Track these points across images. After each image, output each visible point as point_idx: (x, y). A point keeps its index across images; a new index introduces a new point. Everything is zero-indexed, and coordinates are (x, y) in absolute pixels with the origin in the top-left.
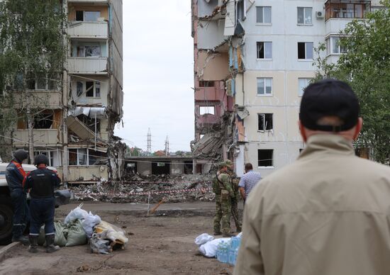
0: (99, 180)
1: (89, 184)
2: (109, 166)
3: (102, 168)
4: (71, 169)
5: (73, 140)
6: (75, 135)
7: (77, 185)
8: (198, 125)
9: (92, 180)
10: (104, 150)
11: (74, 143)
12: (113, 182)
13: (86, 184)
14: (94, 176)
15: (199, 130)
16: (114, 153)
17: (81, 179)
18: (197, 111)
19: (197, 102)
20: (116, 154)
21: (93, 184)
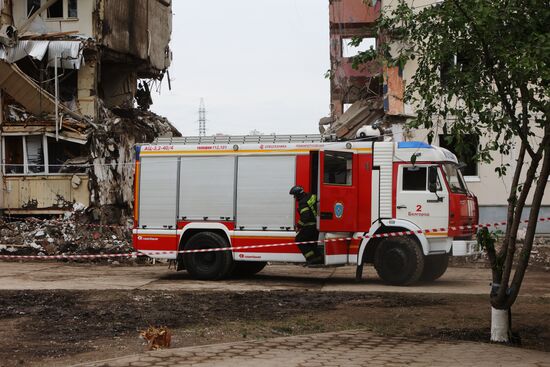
0: (70, 207)
1: (49, 217)
2: (92, 175)
3: (76, 179)
4: (10, 183)
5: (14, 115)
6: (19, 105)
7: (22, 218)
8: (336, 82)
9: (55, 207)
10: (80, 139)
11: (14, 123)
12: (98, 212)
13: (42, 217)
14: (60, 198)
15: (338, 94)
16: (106, 147)
17: (32, 205)
18: (336, 48)
19: (334, 27)
20: (112, 148)
21: (57, 216)
